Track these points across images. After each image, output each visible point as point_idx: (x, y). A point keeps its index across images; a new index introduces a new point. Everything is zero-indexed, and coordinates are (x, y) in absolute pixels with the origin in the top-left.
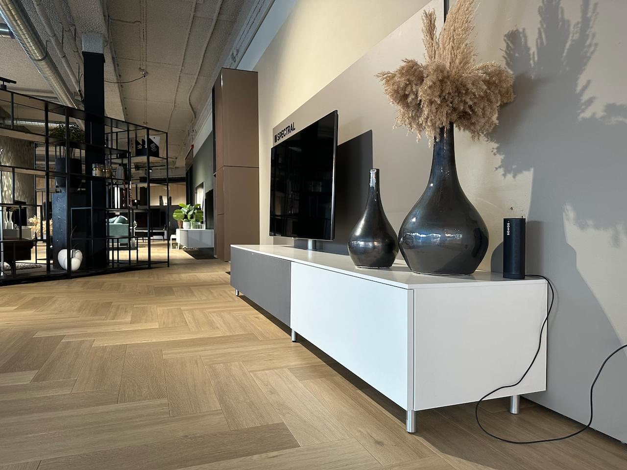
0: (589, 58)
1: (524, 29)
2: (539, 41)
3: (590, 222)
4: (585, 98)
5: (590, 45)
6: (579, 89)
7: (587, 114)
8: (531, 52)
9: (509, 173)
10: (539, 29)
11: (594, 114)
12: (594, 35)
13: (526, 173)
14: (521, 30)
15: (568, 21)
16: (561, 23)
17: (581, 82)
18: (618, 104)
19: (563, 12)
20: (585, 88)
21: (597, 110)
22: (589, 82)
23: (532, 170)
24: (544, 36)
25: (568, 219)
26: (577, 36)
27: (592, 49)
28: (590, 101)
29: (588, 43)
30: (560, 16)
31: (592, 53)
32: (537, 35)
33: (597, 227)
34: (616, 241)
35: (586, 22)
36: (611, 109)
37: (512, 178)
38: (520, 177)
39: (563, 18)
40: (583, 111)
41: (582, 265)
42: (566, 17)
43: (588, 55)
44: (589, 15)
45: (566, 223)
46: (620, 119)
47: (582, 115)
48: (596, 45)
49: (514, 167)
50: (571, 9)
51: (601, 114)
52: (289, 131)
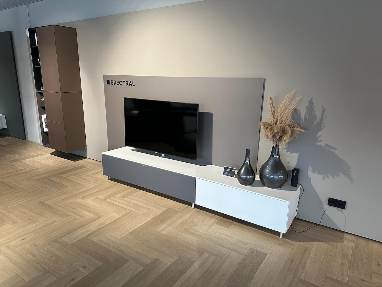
0: (322, 129)
1: (300, 110)
2: (305, 116)
3: (317, 172)
4: (319, 139)
5: (323, 126)
6: (317, 136)
7: (319, 144)
8: (302, 118)
9: (289, 152)
11: (321, 145)
12: (324, 124)
13: (295, 153)
14: (298, 110)
15: (316, 116)
16: (314, 115)
17: (318, 135)
18: (329, 145)
19: (315, 112)
20: (320, 136)
21: (323, 144)
23: (298, 153)
24: (307, 115)
25: (310, 170)
26: (319, 121)
27: (323, 127)
28: (321, 141)
29: (322, 125)
30: (314, 113)
31: (323, 128)
32: (305, 114)
33: (319, 174)
34: (324, 178)
35: (322, 119)
36: (327, 145)
37: (290, 154)
38: (293, 154)
39: (315, 114)
40: (318, 143)
41: (312, 183)
42: (316, 114)
43: (322, 128)
44: (324, 117)
45: (309, 171)
46: (329, 149)
47: (318, 144)
49: (291, 150)
50: (318, 112)
51: (323, 145)
52: (127, 84)
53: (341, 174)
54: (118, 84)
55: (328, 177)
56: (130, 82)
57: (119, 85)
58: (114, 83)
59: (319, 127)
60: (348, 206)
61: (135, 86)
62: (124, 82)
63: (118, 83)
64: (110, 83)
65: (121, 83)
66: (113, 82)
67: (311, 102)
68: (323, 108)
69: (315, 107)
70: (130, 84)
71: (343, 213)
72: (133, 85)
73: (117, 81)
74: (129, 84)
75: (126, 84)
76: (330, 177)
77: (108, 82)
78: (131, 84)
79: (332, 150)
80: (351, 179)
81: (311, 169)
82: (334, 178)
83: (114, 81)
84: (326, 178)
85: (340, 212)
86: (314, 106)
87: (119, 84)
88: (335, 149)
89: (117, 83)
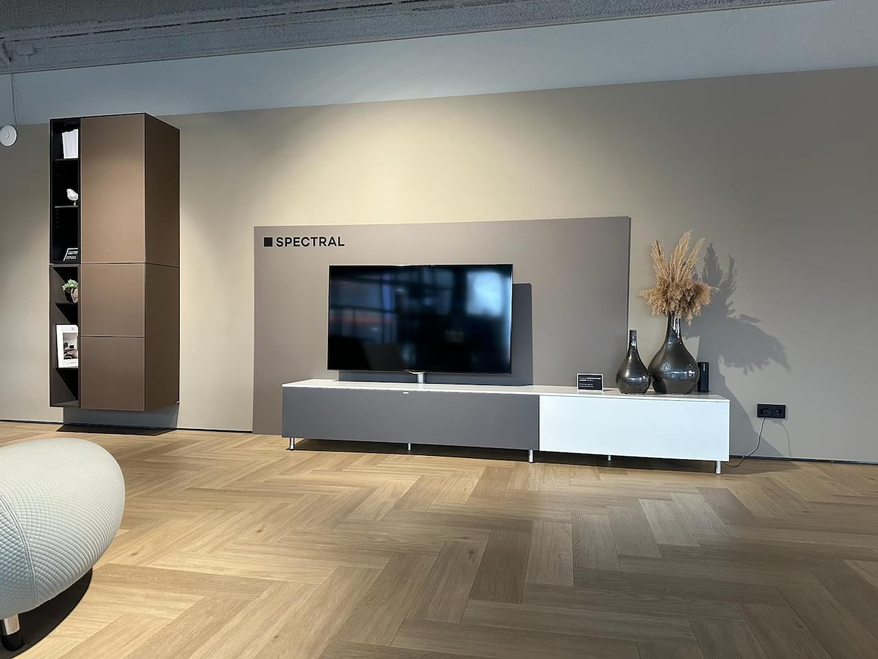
3: (733, 364)
4: (730, 308)
5: (733, 286)
6: (727, 303)
7: (731, 316)
8: (699, 277)
10: (704, 269)
11: (735, 317)
12: (735, 282)
13: (694, 338)
15: (722, 271)
16: (717, 270)
18: (747, 315)
20: (730, 304)
21: (736, 315)
22: (732, 302)
23: (699, 337)
24: (707, 273)
25: (721, 362)
26: (726, 279)
27: (734, 288)
28: (733, 311)
29: (732, 284)
30: (717, 266)
31: (734, 290)
33: (736, 366)
34: (745, 372)
35: (731, 275)
36: (742, 316)
38: (689, 339)
39: (718, 268)
40: (729, 314)
41: (728, 384)
42: (721, 268)
43: (732, 290)
44: (733, 272)
45: (720, 364)
46: (747, 322)
47: (729, 316)
48: (736, 287)
49: (686, 334)
50: (723, 266)
51: (738, 318)
52: (324, 243)
53: (771, 360)
54: (296, 244)
55: (752, 370)
56: (332, 238)
57: (299, 245)
58: (286, 243)
59: (727, 290)
60: (789, 412)
61: (343, 245)
62: (314, 238)
63: (298, 242)
64: (275, 242)
65: (306, 242)
66: (284, 241)
67: (711, 251)
68: (730, 258)
69: (717, 258)
70: (330, 243)
71: (783, 425)
72: (339, 245)
73: (295, 238)
74: (327, 243)
75: (320, 242)
76: (756, 368)
77: (268, 242)
78: (334, 243)
79: (752, 323)
80: (787, 366)
81: (723, 360)
82: (761, 369)
83: (286, 238)
84: (749, 372)
85: (778, 425)
86: (716, 255)
87: (300, 243)
88: (756, 320)
89: (295, 242)
